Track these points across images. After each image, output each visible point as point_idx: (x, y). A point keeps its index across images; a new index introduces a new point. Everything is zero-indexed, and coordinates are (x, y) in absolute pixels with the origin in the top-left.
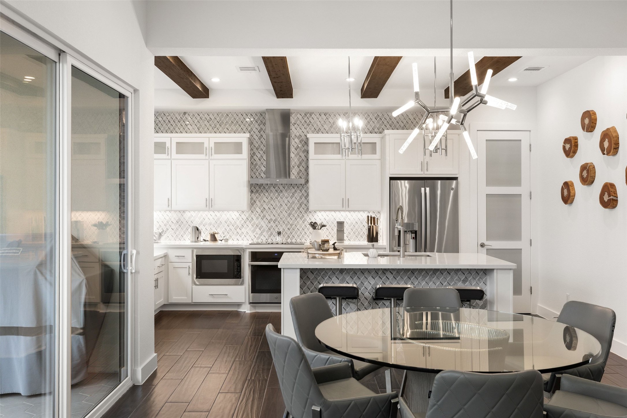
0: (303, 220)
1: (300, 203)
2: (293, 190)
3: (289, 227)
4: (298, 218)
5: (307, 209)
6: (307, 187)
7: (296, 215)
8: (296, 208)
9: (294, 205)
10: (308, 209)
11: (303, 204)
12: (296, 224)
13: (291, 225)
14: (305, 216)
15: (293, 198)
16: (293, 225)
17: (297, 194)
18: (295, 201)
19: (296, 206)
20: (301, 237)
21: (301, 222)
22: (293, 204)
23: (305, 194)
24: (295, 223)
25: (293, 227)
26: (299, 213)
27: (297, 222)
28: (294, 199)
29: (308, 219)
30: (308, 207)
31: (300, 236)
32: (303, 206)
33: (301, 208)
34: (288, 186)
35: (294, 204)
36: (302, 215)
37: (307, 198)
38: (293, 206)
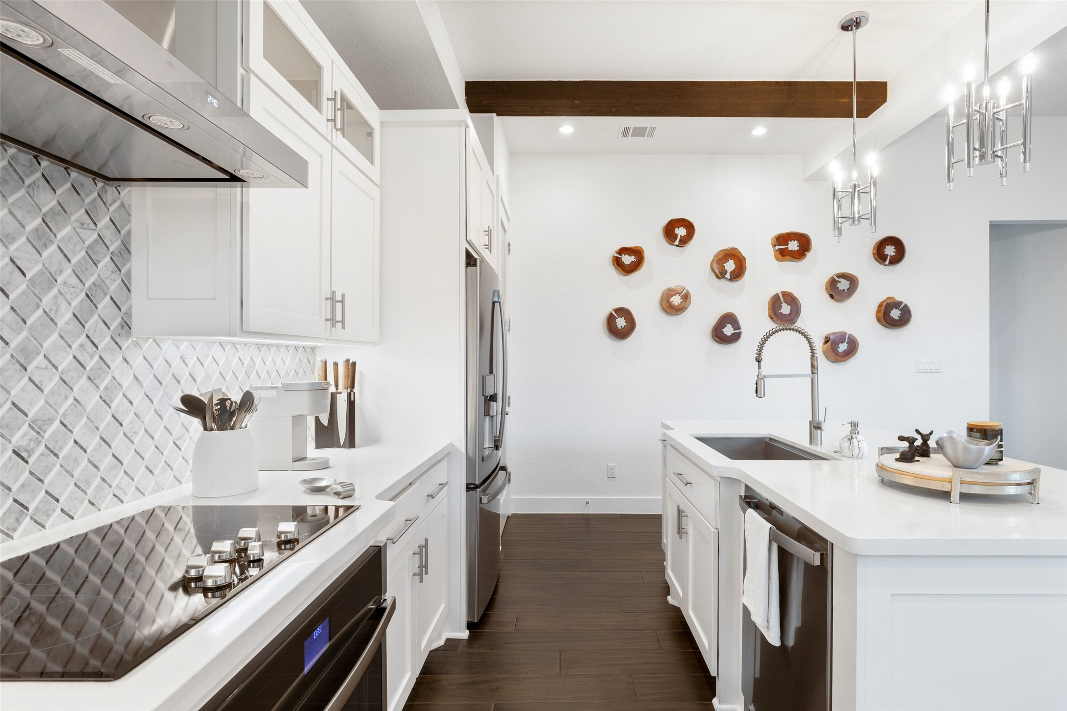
0: (106, 388)
1: (90, 289)
2: (48, 201)
3: (24, 443)
4: (80, 378)
5: (122, 327)
6: (122, 205)
7: (65, 362)
8: (64, 318)
9: (56, 297)
10: (126, 325)
11: (105, 294)
12: (64, 415)
13: (37, 428)
14: (116, 362)
15: (46, 246)
16: (50, 421)
17: (68, 229)
18: (61, 272)
19: (63, 304)
20: (98, 488)
21: (92, 401)
22: (50, 288)
23: (112, 242)
24: (61, 411)
25: (46, 435)
26: (82, 346)
27: (71, 400)
28: (50, 256)
29: (127, 381)
30: (128, 314)
31: (89, 484)
32: (104, 303)
33: (96, 317)
34: (13, 157)
35: (54, 291)
36: (97, 358)
37: (124, 264)
38: (47, 300)
